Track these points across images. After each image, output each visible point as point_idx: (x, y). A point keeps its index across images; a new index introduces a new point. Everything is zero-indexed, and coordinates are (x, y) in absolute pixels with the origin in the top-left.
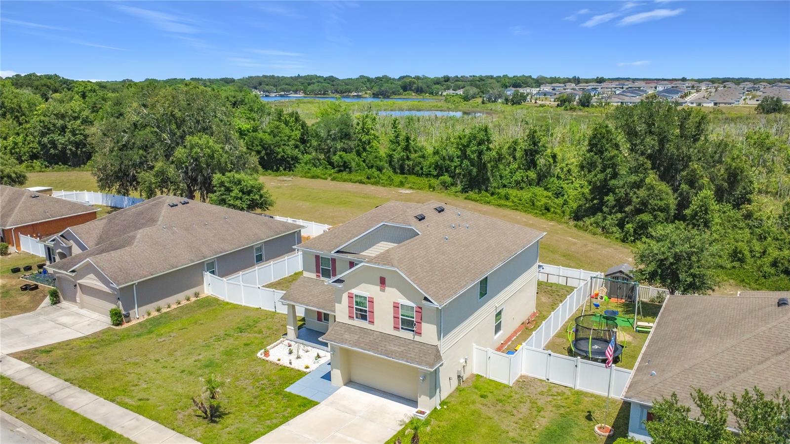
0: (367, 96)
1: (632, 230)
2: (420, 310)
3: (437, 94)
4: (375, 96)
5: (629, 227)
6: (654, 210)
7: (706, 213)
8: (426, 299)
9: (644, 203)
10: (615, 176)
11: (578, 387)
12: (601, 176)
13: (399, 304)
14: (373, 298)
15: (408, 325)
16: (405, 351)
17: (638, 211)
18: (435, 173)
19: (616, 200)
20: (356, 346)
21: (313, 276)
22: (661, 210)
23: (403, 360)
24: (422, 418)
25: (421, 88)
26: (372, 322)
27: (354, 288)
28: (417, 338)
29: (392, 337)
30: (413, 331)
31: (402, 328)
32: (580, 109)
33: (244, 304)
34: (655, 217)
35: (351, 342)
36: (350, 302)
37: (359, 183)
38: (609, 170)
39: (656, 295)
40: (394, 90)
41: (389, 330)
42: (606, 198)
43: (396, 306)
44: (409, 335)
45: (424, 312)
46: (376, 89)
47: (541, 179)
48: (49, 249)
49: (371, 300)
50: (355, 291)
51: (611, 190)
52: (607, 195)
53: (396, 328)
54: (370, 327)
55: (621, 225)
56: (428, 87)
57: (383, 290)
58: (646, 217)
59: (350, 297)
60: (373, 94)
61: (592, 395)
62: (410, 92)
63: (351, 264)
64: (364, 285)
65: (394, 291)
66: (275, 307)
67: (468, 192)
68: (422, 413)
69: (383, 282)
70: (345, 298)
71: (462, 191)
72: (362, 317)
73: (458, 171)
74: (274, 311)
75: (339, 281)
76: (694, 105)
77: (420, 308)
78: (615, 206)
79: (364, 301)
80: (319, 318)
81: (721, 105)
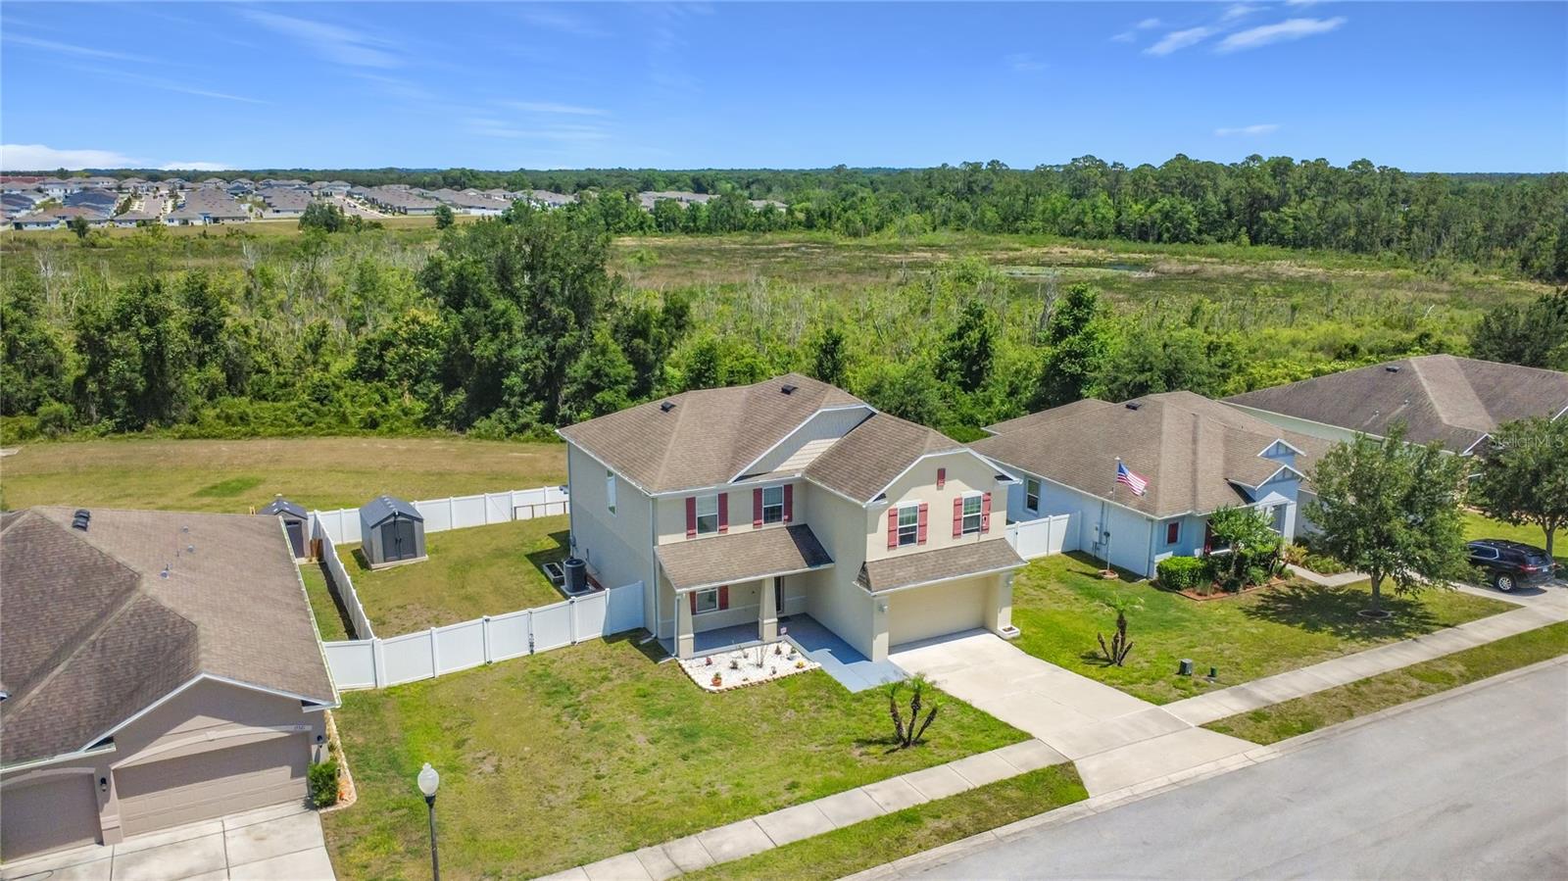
2: (988, 497)
6: (614, 383)
8: (1002, 477)
9: (598, 375)
13: (961, 498)
14: (926, 504)
15: (971, 525)
16: (980, 558)
20: (924, 579)
21: (682, 537)
22: (624, 381)
23: (989, 568)
24: (1017, 634)
26: (923, 541)
27: (897, 500)
28: (984, 537)
29: (951, 550)
30: (978, 530)
31: (965, 532)
35: (914, 578)
36: (891, 523)
41: (947, 541)
43: (957, 504)
44: (973, 538)
45: (992, 497)
49: (923, 508)
50: (900, 504)
53: (957, 535)
54: (921, 549)
57: (940, 488)
58: (606, 396)
59: (892, 516)
63: (757, 493)
64: (913, 490)
65: (957, 482)
66: (532, 645)
67: (140, 428)
68: (1011, 629)
69: (941, 475)
70: (883, 522)
71: (119, 429)
72: (907, 538)
73: (92, 386)
74: (528, 652)
75: (883, 496)
76: (176, 223)
77: (989, 494)
78: (529, 391)
79: (912, 514)
80: (694, 609)
81: (227, 222)
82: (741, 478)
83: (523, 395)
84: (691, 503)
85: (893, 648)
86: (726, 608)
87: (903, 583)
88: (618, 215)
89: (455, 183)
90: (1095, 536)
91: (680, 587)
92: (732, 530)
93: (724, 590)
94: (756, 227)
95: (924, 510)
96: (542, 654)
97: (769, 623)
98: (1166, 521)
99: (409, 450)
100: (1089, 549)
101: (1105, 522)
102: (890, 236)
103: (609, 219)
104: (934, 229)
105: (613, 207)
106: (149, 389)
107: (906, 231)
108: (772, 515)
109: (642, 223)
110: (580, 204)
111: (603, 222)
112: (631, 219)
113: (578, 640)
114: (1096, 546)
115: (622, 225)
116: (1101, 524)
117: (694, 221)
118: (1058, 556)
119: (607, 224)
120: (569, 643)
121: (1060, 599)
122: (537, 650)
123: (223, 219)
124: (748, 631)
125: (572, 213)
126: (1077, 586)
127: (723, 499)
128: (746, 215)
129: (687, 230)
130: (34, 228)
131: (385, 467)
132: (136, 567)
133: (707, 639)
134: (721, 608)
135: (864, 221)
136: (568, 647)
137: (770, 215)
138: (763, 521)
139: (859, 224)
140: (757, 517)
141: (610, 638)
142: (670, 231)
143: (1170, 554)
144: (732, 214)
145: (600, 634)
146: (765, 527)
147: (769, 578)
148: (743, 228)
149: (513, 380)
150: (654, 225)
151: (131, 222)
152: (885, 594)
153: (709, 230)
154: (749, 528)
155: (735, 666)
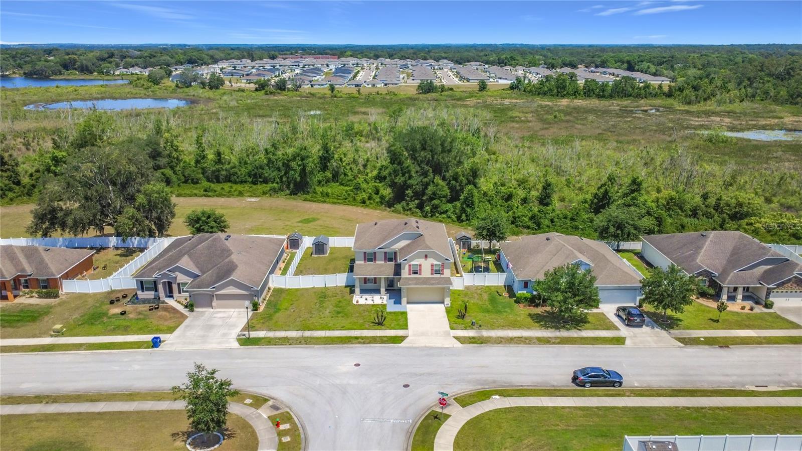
0: (17, 76)
1: (429, 210)
2: (444, 265)
3: (108, 73)
4: (28, 76)
5: (428, 208)
6: (440, 197)
7: (472, 198)
8: (447, 259)
9: (434, 194)
10: (410, 177)
11: (486, 285)
12: (402, 179)
14: (421, 264)
15: (437, 272)
16: (438, 282)
17: (431, 199)
18: (250, 180)
19: (413, 192)
21: (362, 262)
22: (444, 197)
23: (440, 285)
25: (86, 66)
26: (420, 274)
28: (442, 276)
29: (431, 278)
30: (440, 274)
31: (435, 274)
32: (279, 93)
33: (301, 287)
34: (441, 201)
35: (414, 284)
36: (410, 268)
37: (205, 196)
38: (407, 175)
39: (475, 244)
40: (53, 69)
41: (429, 275)
42: (407, 192)
43: (432, 265)
44: (438, 276)
46: (28, 68)
47: (335, 177)
48: (142, 282)
50: (412, 263)
51: (410, 186)
52: (407, 190)
53: (432, 274)
54: (420, 276)
55: (420, 207)
56: (93, 65)
57: (426, 260)
58: (436, 202)
59: (410, 266)
60: (25, 73)
61: (493, 286)
62: (74, 71)
63: (386, 253)
64: (416, 259)
65: (432, 259)
66: (325, 284)
67: (296, 194)
68: (448, 304)
69: (426, 256)
70: (407, 267)
71: (291, 194)
72: (415, 273)
73: (284, 179)
74: (324, 286)
75: (406, 260)
76: (370, 86)
78: (413, 196)
79: (416, 266)
80: (365, 283)
81: (390, 86)
82: (379, 248)
83: (412, 197)
84: (365, 253)
85: (408, 303)
86: (376, 284)
88: (564, 87)
89: (502, 63)
90: (511, 281)
92: (377, 262)
93: (375, 278)
94: (639, 96)
95: (420, 266)
97: (383, 290)
99: (366, 214)
101: (514, 278)
102: (711, 105)
103: (559, 90)
104: (742, 101)
105: (561, 84)
106: (301, 181)
108: (390, 260)
109: (575, 92)
110: (546, 81)
111: (556, 91)
112: (570, 90)
113: (338, 285)
115: (565, 93)
117: (603, 92)
118: (501, 286)
119: (558, 92)
120: (336, 285)
121: (480, 299)
122: (327, 286)
123: (389, 84)
124: (378, 291)
125: (541, 86)
126: (492, 296)
127: (375, 253)
128: (633, 89)
129: (599, 97)
130: (317, 86)
131: (357, 219)
132: (233, 251)
133: (363, 291)
134: (374, 283)
136: (335, 287)
137: (647, 89)
138: (387, 261)
140: (385, 259)
141: (346, 287)
142: (590, 96)
143: (525, 292)
144: (625, 88)
145: (344, 285)
146: (388, 263)
147: (385, 277)
148: (630, 96)
149: (409, 192)
150: (582, 93)
151: (353, 85)
152: (404, 287)
153: (611, 96)
154: (383, 262)
155: (366, 299)
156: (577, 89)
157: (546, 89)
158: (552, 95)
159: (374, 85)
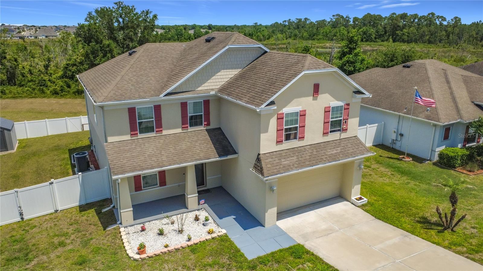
2: (348, 107)
8: (357, 92)
13: (329, 107)
14: (305, 111)
15: (337, 126)
16: (342, 150)
20: (304, 167)
21: (125, 137)
23: (349, 157)
24: (365, 202)
26: (302, 138)
27: (285, 106)
28: (344, 135)
29: (322, 144)
30: (339, 130)
31: (331, 132)
35: (296, 166)
36: (279, 124)
41: (318, 138)
43: (327, 111)
44: (336, 136)
45: (350, 107)
50: (286, 110)
53: (325, 134)
54: (300, 144)
57: (315, 98)
59: (280, 118)
63: (184, 105)
64: (295, 100)
65: (327, 96)
66: (21, 214)
68: (361, 198)
69: (316, 89)
70: (273, 123)
72: (292, 136)
74: (19, 219)
75: (272, 103)
76: (33, 38)
77: (348, 105)
79: (294, 118)
80: (138, 188)
81: (50, 37)
82: (170, 94)
84: (132, 111)
86: (165, 185)
87: (288, 170)
88: (181, 35)
90: (394, 136)
91: (116, 174)
92: (165, 132)
93: (162, 172)
95: (303, 114)
96: (31, 220)
98: (444, 126)
100: (388, 143)
101: (400, 128)
102: (272, 41)
103: (179, 36)
104: (287, 39)
105: (179, 32)
107: (278, 39)
108: (195, 121)
110: (169, 31)
111: (176, 37)
112: (186, 36)
113: (60, 208)
114: (394, 142)
115: (183, 38)
116: (398, 130)
118: (373, 148)
119: (178, 38)
120: (53, 211)
121: (382, 175)
122: (26, 217)
126: (389, 166)
127: (158, 108)
134: (161, 186)
135: (263, 36)
136: (52, 214)
138: (188, 125)
139: (262, 37)
140: (184, 122)
141: (83, 208)
143: (445, 147)
145: (77, 204)
146: (190, 129)
147: (191, 166)
152: (274, 179)
154: (179, 130)
155: (161, 233)
156: (190, 36)
157: (170, 36)
158: (174, 40)
159: (36, 37)
